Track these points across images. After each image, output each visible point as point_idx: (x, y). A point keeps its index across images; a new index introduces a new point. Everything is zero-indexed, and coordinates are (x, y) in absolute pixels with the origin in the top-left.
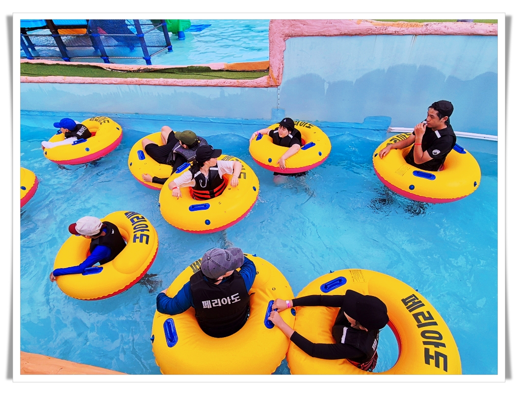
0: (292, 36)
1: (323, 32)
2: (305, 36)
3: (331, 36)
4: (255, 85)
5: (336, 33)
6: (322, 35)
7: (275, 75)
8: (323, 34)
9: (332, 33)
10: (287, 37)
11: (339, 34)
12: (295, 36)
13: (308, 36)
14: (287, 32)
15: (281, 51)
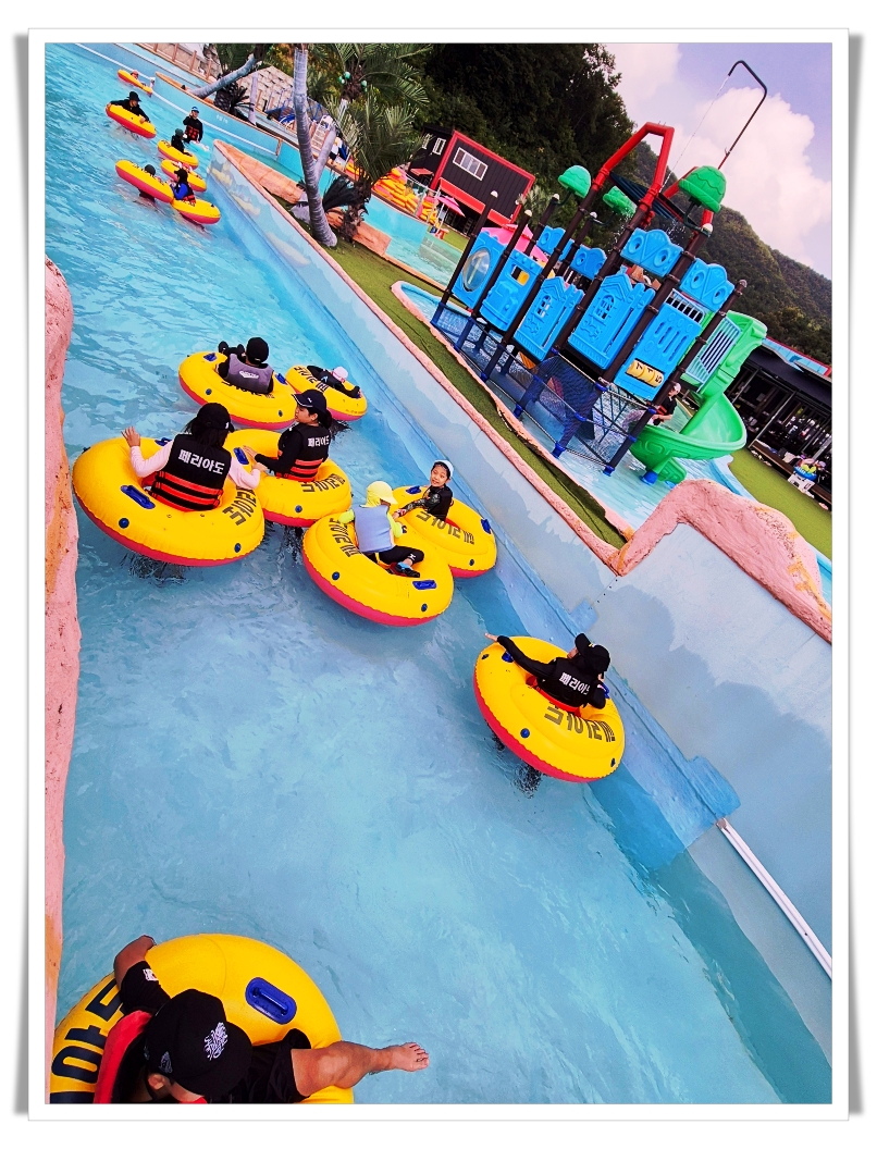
0: (692, 524)
1: (738, 555)
2: (710, 540)
3: (745, 571)
4: (594, 546)
5: (754, 573)
6: (732, 558)
7: (627, 556)
8: (736, 558)
9: (749, 569)
10: (684, 520)
11: (759, 578)
12: (696, 527)
13: (714, 543)
14: (690, 513)
15: (662, 530)
